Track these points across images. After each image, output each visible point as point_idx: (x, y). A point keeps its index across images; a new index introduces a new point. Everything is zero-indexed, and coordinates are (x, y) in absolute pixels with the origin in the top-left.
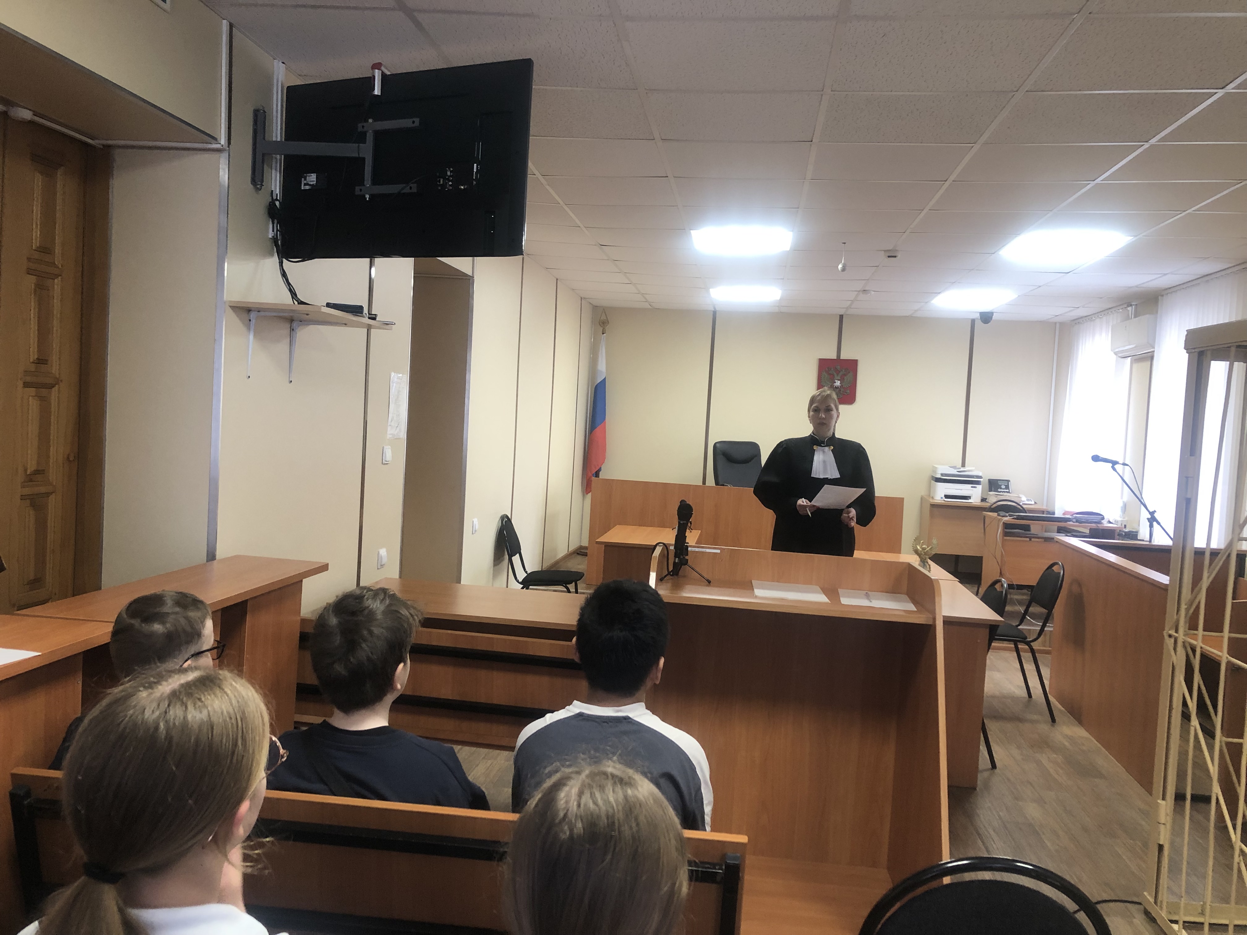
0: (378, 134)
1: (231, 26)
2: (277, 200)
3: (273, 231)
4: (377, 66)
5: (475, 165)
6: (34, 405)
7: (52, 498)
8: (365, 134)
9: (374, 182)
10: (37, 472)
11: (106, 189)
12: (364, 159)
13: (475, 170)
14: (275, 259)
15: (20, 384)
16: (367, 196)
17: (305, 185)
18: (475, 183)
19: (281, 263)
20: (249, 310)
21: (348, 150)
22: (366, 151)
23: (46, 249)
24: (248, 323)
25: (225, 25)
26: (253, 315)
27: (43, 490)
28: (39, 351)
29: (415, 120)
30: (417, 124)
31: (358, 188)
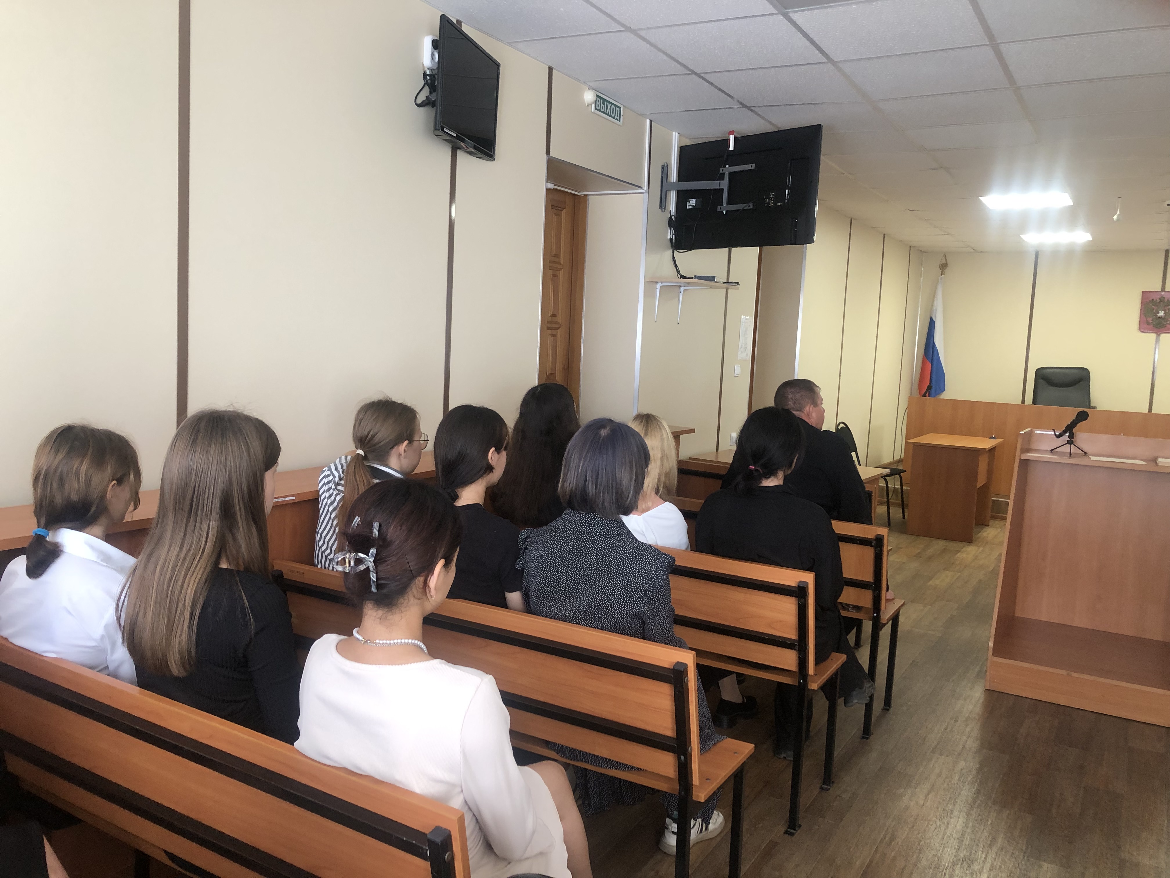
0: (731, 174)
1: (651, 121)
2: (673, 216)
3: (670, 234)
4: (732, 133)
5: (787, 190)
6: (550, 339)
8: (724, 174)
9: (729, 203)
10: (551, 374)
11: (585, 218)
12: (723, 189)
13: (787, 193)
14: (670, 252)
16: (724, 212)
17: (689, 206)
18: (786, 201)
19: (673, 253)
20: (656, 283)
21: (714, 185)
22: (724, 185)
24: (656, 290)
25: (648, 121)
26: (659, 285)
28: (553, 310)
29: (754, 165)
30: (754, 167)
31: (719, 207)
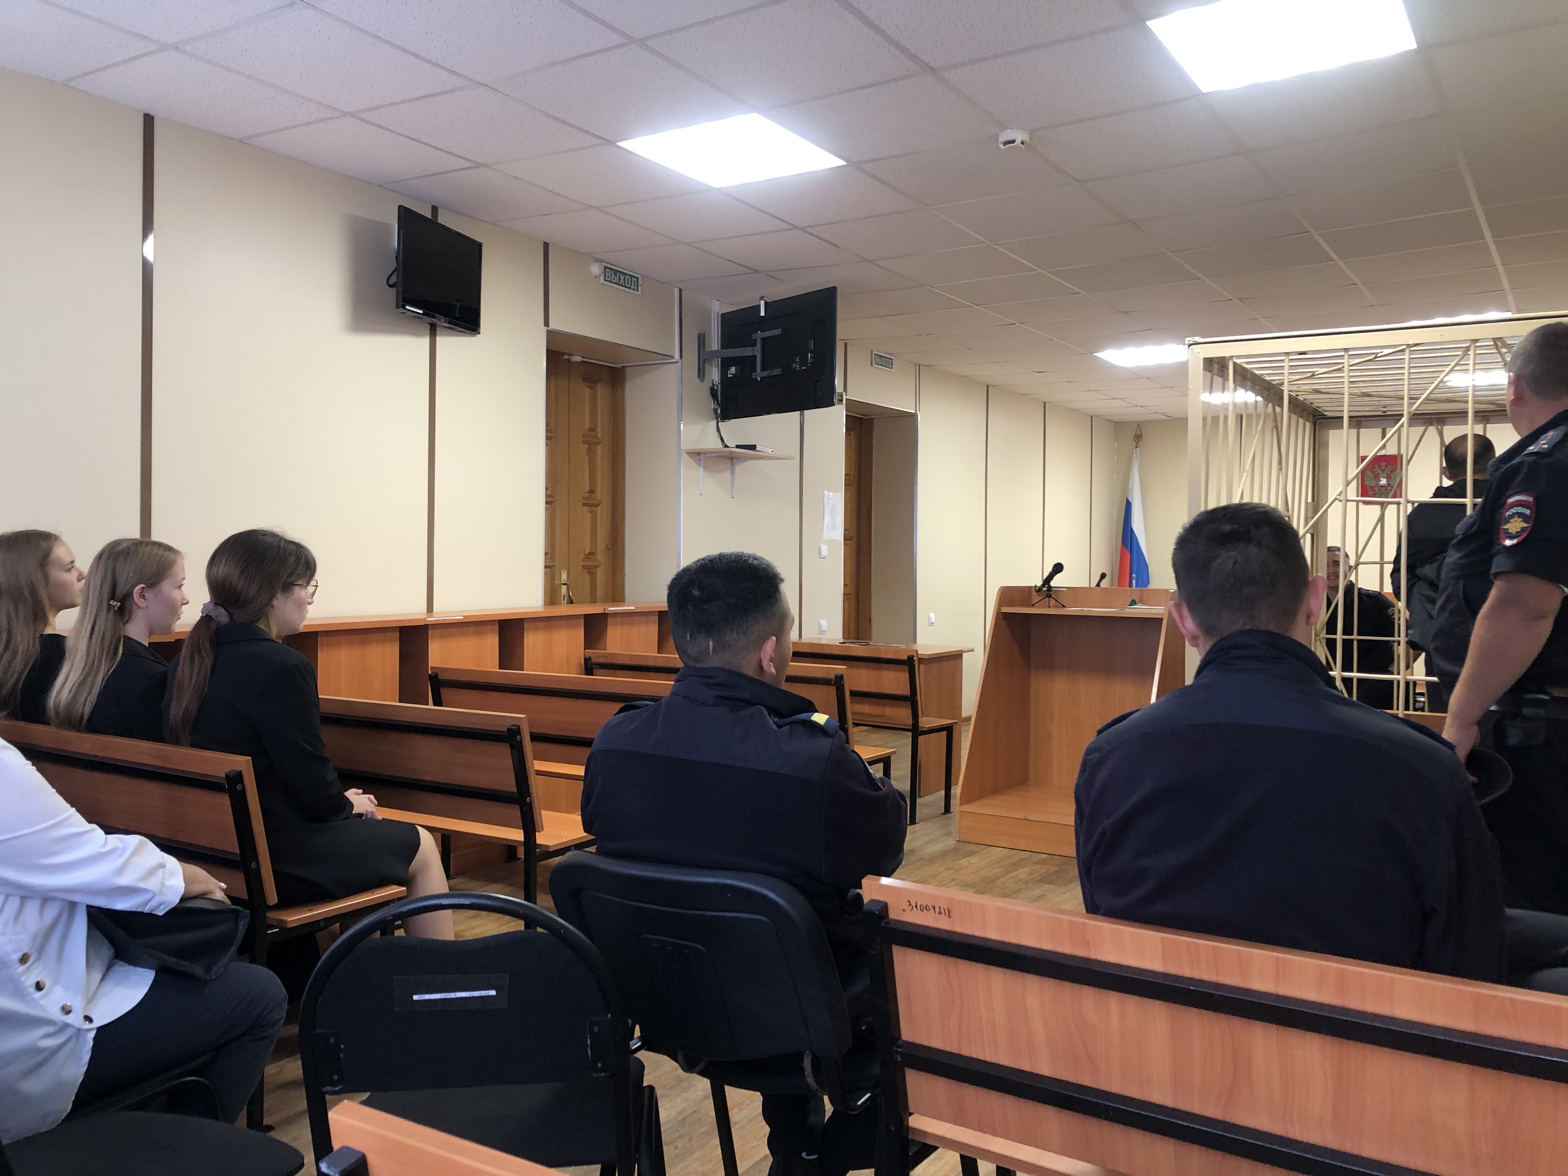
0: (764, 340)
1: (680, 290)
2: (715, 385)
3: (714, 405)
4: (762, 298)
5: (810, 354)
6: (588, 516)
7: (599, 569)
8: (756, 340)
9: (763, 369)
10: (591, 553)
11: (623, 390)
12: (756, 356)
13: (810, 357)
14: (714, 423)
15: (581, 504)
16: (759, 378)
17: (730, 374)
18: (809, 365)
19: (718, 423)
20: (699, 454)
21: (747, 352)
22: (757, 351)
23: (592, 429)
24: (699, 462)
25: (677, 291)
26: (702, 457)
27: (594, 564)
28: (590, 486)
29: (780, 330)
30: (780, 333)
31: (753, 374)
